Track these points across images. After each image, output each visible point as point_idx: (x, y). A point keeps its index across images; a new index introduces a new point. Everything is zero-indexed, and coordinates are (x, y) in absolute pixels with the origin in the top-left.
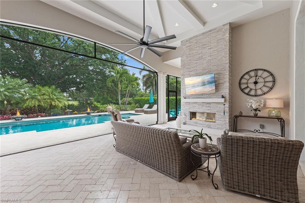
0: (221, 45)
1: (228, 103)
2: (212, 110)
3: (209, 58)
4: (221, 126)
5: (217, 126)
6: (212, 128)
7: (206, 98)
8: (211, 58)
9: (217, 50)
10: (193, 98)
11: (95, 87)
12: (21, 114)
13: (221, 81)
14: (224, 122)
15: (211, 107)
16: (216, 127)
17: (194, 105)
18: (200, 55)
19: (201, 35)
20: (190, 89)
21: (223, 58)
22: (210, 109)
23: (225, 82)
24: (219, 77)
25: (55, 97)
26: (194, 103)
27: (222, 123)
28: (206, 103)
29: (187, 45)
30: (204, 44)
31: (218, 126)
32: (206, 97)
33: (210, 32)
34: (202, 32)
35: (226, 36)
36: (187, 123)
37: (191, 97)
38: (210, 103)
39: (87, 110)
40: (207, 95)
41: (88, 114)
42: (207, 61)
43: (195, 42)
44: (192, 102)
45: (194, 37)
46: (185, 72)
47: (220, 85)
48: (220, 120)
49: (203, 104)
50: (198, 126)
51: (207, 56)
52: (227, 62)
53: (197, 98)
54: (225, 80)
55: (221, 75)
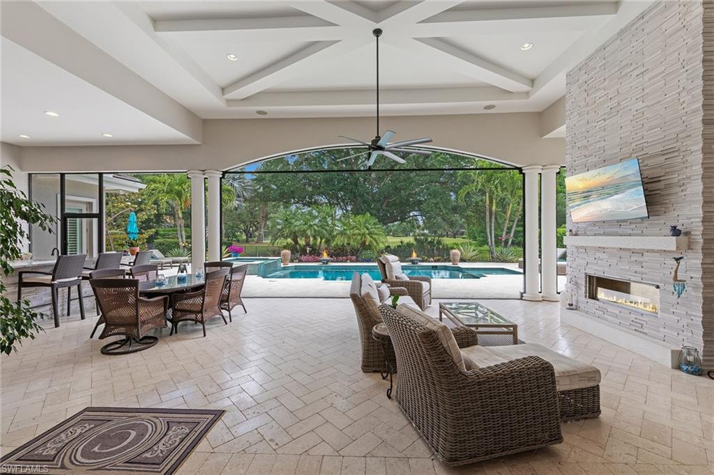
0: (675, 51)
1: (700, 256)
2: (646, 274)
3: (640, 105)
4: (676, 334)
5: (662, 329)
6: (646, 334)
7: (630, 235)
8: (645, 104)
9: (663, 72)
10: (595, 235)
11: (440, 208)
12: (330, 255)
13: (675, 178)
14: (685, 321)
15: (644, 264)
16: (659, 331)
17: (598, 255)
18: (613, 103)
19: (616, 39)
20: (578, 205)
21: (683, 94)
22: (638, 269)
23: (689, 178)
24: (669, 162)
25: (367, 232)
26: (598, 250)
27: (681, 324)
28: (630, 250)
29: (581, 80)
30: (624, 63)
31: (665, 330)
32: (630, 231)
33: (642, 21)
34: (618, 30)
35: (694, 14)
36: (582, 306)
37: (591, 230)
38: (641, 253)
39: (411, 255)
40: (633, 226)
41: (413, 262)
42: (631, 117)
43: (601, 64)
44: (592, 247)
45: (598, 51)
46: (576, 159)
47: (673, 191)
48: (672, 310)
49: (621, 253)
50: (606, 320)
51: (634, 99)
52: (693, 107)
53: (604, 234)
54: (689, 169)
55: (677, 154)
